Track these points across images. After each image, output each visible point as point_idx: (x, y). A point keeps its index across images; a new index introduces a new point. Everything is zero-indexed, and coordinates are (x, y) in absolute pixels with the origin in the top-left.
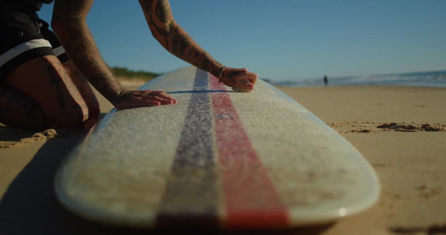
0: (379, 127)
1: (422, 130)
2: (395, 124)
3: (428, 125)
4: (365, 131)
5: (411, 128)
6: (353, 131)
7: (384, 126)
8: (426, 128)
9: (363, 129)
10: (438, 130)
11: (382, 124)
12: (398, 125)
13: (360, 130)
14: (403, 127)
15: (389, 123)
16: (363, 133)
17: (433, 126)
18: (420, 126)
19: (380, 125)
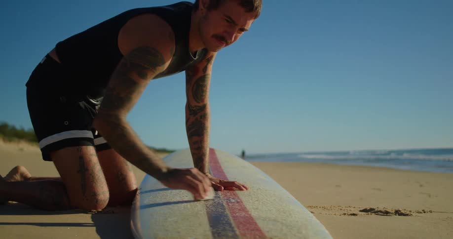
0: (361, 211)
1: (395, 215)
2: (373, 209)
3: (400, 211)
4: (354, 215)
5: (387, 213)
6: (345, 214)
7: (365, 211)
8: (398, 213)
9: (352, 213)
10: (407, 215)
11: (363, 209)
12: (376, 210)
13: (349, 213)
14: (381, 211)
15: (368, 209)
16: (353, 216)
17: (403, 212)
18: (394, 211)
19: (361, 209)
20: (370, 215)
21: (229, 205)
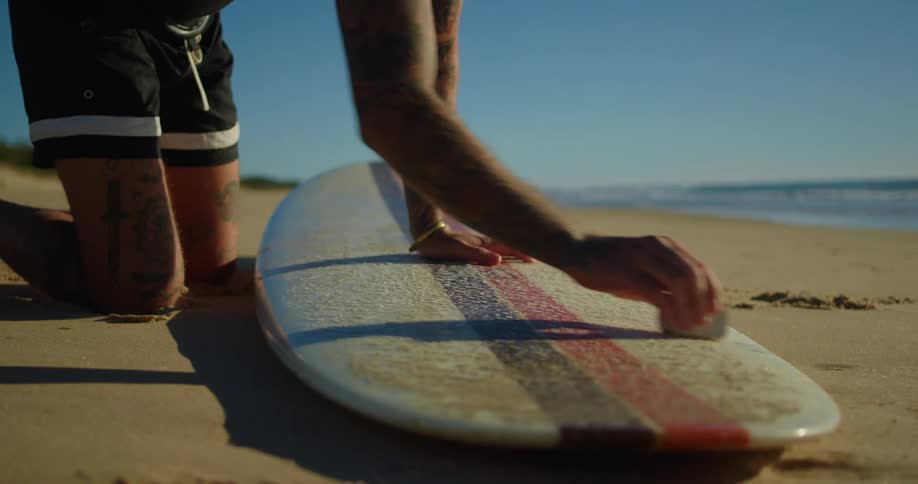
0: (754, 299)
1: (837, 306)
2: (785, 295)
3: (846, 299)
4: (745, 306)
5: (816, 303)
7: (764, 298)
8: (842, 302)
9: (739, 302)
10: (863, 307)
11: (758, 294)
12: (791, 296)
13: (734, 303)
14: (803, 300)
15: (771, 293)
16: (743, 310)
17: (852, 299)
18: (831, 300)
19: (755, 295)
20: (780, 309)
21: (497, 283)
